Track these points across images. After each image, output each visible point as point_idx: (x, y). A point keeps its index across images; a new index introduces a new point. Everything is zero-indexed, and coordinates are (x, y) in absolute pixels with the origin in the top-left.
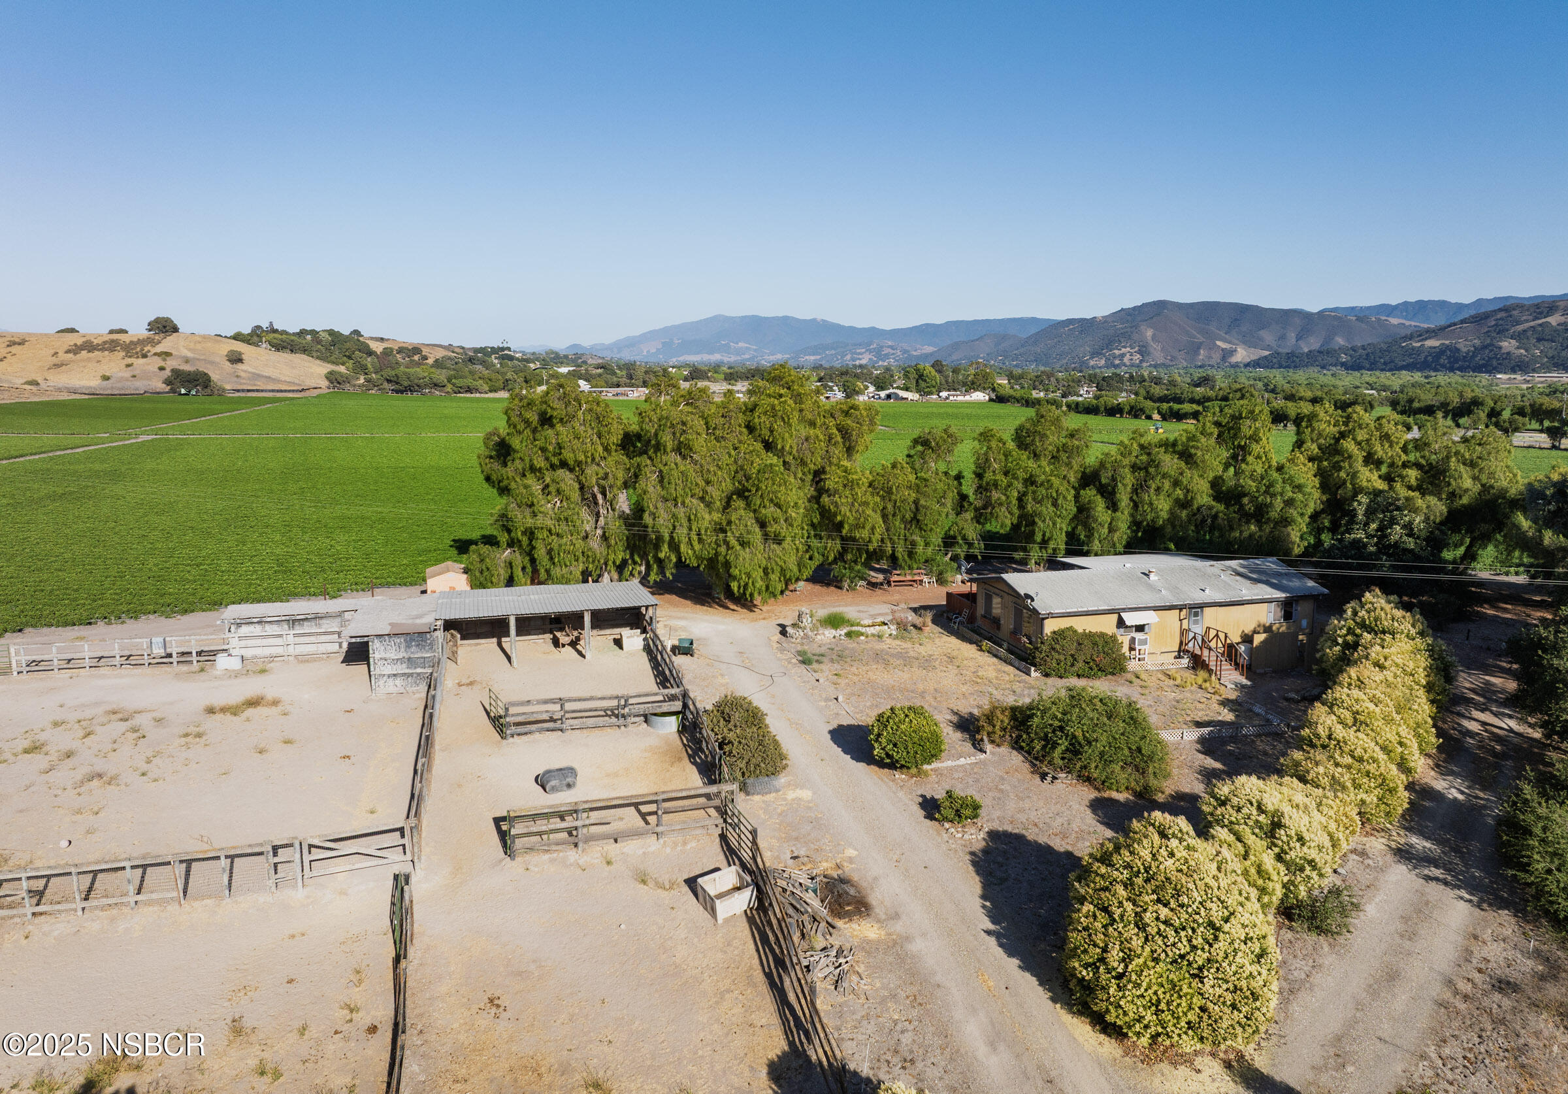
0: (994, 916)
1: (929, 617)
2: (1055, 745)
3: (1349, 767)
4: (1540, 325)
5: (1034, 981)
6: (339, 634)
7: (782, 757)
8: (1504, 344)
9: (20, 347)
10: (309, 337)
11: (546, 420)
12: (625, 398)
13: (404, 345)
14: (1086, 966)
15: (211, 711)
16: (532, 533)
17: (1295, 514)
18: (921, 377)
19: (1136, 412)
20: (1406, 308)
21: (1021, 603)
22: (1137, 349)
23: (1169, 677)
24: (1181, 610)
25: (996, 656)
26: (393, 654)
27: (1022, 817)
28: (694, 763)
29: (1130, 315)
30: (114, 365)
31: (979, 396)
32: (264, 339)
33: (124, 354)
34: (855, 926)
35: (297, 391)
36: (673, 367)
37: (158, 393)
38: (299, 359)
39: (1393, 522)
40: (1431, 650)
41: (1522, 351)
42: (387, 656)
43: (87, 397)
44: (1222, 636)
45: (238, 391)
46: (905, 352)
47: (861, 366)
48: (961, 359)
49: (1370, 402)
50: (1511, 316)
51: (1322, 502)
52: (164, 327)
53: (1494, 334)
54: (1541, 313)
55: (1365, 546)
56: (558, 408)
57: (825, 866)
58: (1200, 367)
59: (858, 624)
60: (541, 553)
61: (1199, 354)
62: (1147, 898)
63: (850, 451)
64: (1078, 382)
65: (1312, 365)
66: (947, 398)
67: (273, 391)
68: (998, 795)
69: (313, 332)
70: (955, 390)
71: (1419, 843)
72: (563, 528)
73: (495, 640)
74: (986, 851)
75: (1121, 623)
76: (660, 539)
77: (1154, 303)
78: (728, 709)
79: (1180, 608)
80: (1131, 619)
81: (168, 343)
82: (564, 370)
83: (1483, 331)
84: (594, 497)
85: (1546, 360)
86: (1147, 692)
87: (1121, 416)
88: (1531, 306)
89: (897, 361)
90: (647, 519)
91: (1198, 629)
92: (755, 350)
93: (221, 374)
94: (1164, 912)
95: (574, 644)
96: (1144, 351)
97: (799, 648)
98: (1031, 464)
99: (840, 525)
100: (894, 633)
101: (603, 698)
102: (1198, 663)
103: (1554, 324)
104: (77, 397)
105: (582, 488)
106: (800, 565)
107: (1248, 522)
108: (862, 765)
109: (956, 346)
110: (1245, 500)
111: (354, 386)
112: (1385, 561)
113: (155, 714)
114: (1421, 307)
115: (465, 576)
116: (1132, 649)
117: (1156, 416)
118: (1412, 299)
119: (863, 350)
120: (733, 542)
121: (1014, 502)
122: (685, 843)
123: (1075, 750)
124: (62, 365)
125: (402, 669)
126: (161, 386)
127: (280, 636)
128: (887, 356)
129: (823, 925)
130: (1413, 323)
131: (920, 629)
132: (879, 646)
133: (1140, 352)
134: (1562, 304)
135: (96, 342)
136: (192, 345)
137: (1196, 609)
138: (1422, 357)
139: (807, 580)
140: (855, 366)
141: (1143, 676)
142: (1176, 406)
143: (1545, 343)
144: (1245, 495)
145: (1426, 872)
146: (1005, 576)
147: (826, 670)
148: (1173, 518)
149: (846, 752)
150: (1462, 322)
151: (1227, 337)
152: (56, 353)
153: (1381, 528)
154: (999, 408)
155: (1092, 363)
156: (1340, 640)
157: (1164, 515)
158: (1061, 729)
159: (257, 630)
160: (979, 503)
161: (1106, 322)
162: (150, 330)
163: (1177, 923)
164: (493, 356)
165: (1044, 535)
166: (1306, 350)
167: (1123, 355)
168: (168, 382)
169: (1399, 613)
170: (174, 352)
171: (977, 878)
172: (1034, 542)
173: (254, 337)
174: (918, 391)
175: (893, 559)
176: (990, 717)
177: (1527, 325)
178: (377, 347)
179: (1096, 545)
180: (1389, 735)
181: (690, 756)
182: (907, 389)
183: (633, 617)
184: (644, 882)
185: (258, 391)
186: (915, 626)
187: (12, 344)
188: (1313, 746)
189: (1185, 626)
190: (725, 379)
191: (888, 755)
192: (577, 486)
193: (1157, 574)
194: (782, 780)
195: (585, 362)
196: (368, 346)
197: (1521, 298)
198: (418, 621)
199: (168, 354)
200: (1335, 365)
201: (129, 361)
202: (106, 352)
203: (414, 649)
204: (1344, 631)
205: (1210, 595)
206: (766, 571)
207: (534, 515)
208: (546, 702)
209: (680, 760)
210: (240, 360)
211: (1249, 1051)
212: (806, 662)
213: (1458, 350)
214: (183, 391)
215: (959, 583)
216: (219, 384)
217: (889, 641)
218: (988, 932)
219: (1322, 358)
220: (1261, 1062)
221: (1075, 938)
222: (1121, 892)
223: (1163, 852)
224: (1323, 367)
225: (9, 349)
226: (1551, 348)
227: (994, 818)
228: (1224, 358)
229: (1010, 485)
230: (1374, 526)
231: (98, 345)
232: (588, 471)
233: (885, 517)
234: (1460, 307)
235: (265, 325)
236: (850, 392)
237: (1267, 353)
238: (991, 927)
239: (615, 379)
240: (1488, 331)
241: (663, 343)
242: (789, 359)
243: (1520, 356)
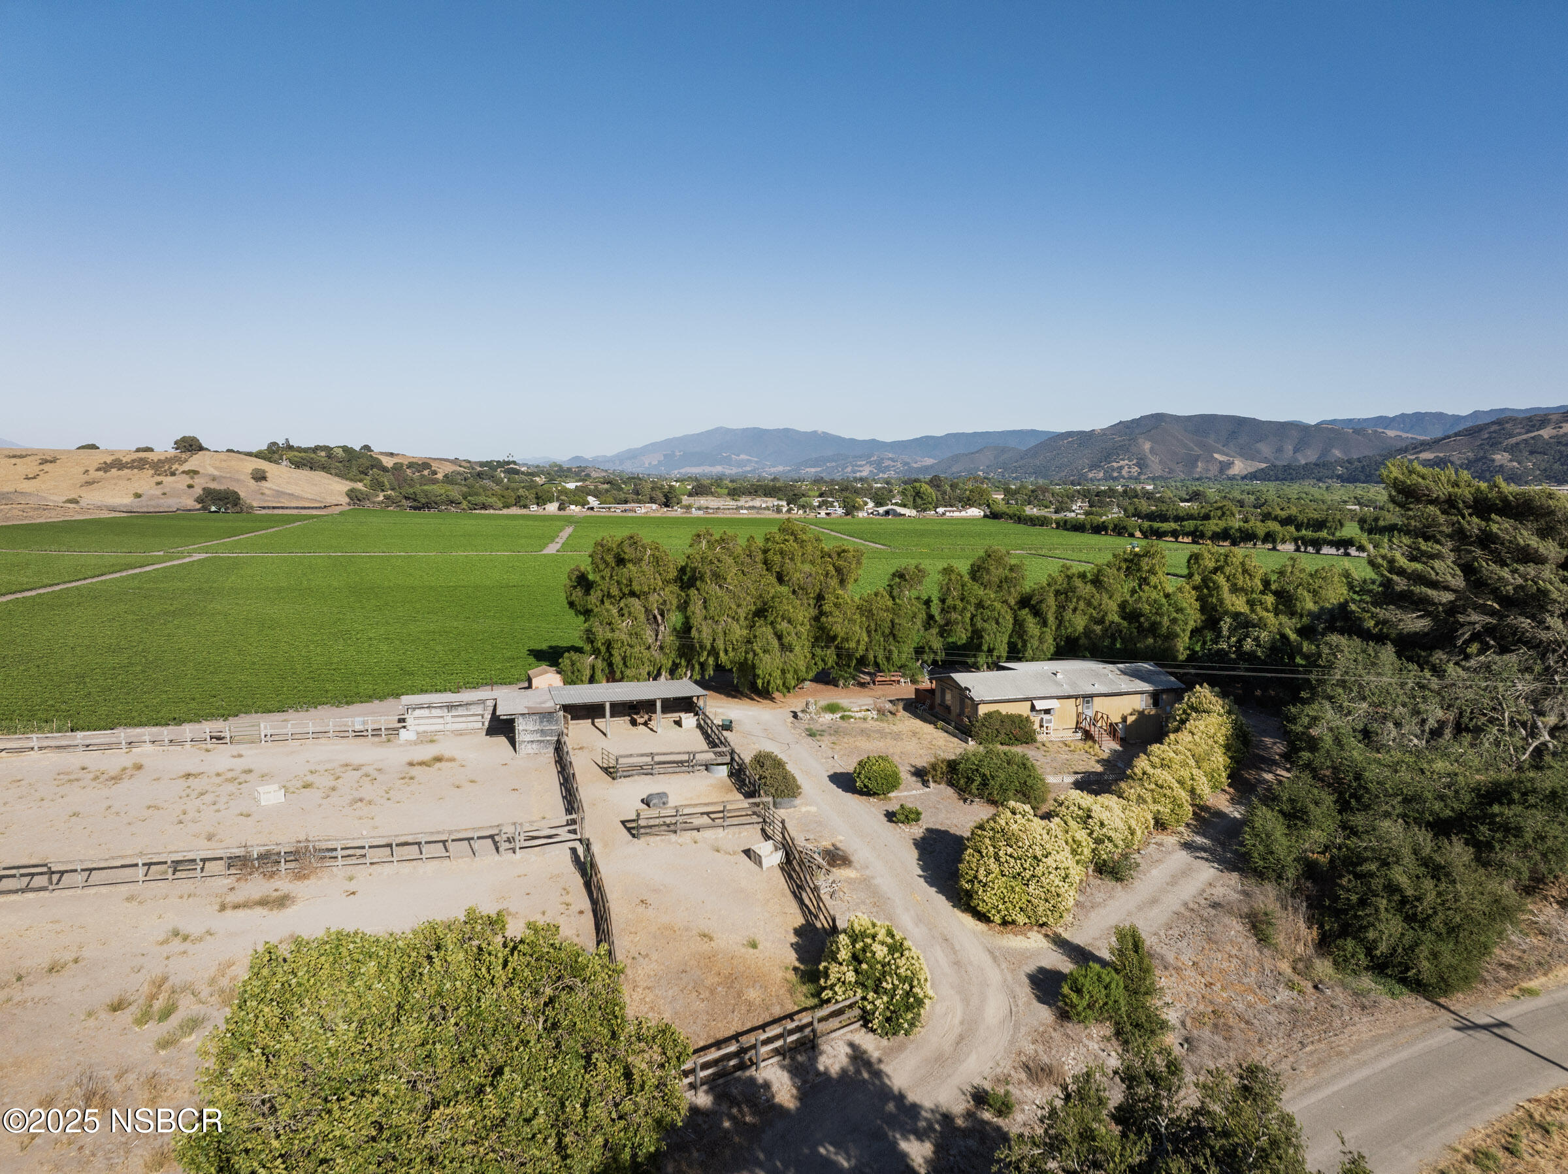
0: (923, 869)
1: (900, 707)
2: (973, 781)
3: (1152, 791)
4: (1533, 438)
5: (944, 898)
6: (483, 716)
7: (799, 787)
8: (1497, 457)
9: (52, 465)
10: (323, 454)
11: (621, 561)
12: (633, 514)
13: (414, 460)
14: (967, 882)
15: (411, 764)
16: (610, 644)
17: (1178, 630)
18: (918, 494)
19: (1119, 530)
20: (1402, 420)
21: (962, 693)
22: (1135, 462)
23: (1066, 745)
24: (1076, 698)
25: (946, 732)
26: (531, 727)
27: (948, 822)
28: (741, 793)
29: (1128, 427)
30: (144, 482)
31: (975, 512)
32: (284, 457)
33: (153, 472)
34: (842, 871)
35: (320, 508)
36: (676, 481)
37: (190, 510)
38: (319, 476)
39: (1247, 636)
40: (1235, 722)
41: (1515, 464)
42: (528, 728)
43: (125, 515)
44: (1105, 717)
45: (264, 508)
46: (906, 464)
47: (861, 480)
48: (961, 472)
49: (1339, 521)
50: (1504, 429)
51: (1202, 621)
52: (190, 446)
53: (1487, 447)
54: (1534, 426)
55: (1227, 653)
56: (629, 553)
57: (826, 844)
58: (1198, 479)
59: (849, 711)
60: (617, 660)
61: (1197, 467)
62: (1001, 844)
63: (842, 582)
64: (1072, 498)
65: (1308, 477)
66: (944, 514)
67: (297, 508)
68: (934, 810)
69: (327, 449)
70: (951, 506)
71: (1199, 840)
72: (634, 641)
73: (590, 721)
74: (923, 839)
75: (1033, 708)
76: (702, 647)
77: (1152, 416)
78: (761, 760)
79: (1076, 697)
80: (1040, 705)
81: (194, 462)
82: (571, 486)
83: (1477, 443)
84: (655, 617)
85: (1538, 472)
86: (1048, 754)
87: (1106, 534)
88: (1523, 419)
89: (898, 473)
90: (694, 633)
91: (1090, 713)
92: (757, 462)
93: (247, 491)
94: (1010, 850)
95: (646, 724)
96: (1142, 464)
97: (807, 726)
98: (981, 592)
99: (834, 638)
100: (875, 717)
101: (680, 753)
102: (1088, 736)
103: (1546, 437)
104: (113, 515)
105: (646, 610)
106: (808, 668)
107: (1146, 637)
108: (849, 795)
109: (955, 459)
110: (1142, 619)
111: (374, 503)
112: (1242, 665)
113: (375, 767)
114: (1418, 419)
115: (559, 676)
116: (1041, 726)
117: (1138, 534)
118: (1409, 411)
119: (864, 462)
120: (758, 651)
121: (968, 621)
122: (740, 833)
123: (984, 784)
124: (94, 482)
125: (537, 737)
126: (190, 503)
127: (442, 717)
128: (887, 468)
129: (824, 870)
130: (1410, 436)
131: (894, 714)
132: (865, 725)
133: (1138, 465)
134: (1554, 417)
135: (124, 460)
136: (218, 464)
137: (1088, 698)
139: (811, 681)
140: (856, 480)
141: (1048, 744)
142: (1156, 525)
143: (1538, 456)
144: (1143, 616)
145: (1198, 854)
146: (953, 675)
147: (826, 741)
148: (1087, 632)
149: (838, 787)
150: (1456, 435)
151: (1225, 449)
152: (87, 471)
153: (1239, 641)
154: (993, 525)
155: (1091, 475)
156: (1178, 718)
157: (1080, 629)
158: (977, 770)
159: (425, 712)
160: (942, 622)
161: (1104, 434)
162: (177, 449)
163: (1016, 855)
164: (499, 470)
165: (989, 647)
166: (1303, 462)
167: (1121, 468)
168: (199, 500)
169: (1214, 699)
170: (201, 471)
171: (916, 851)
172: (982, 651)
173: (273, 453)
174: (915, 507)
175: (877, 664)
176: (934, 767)
177: (1520, 438)
178: (388, 462)
179: (1030, 652)
180: (1185, 773)
181: (737, 789)
182: (905, 506)
183: (686, 705)
184: (718, 851)
185: (282, 508)
186: (891, 713)
187: (44, 462)
188: (1133, 779)
189: (1080, 710)
190: (729, 494)
191: (865, 786)
192: (643, 610)
193: (1063, 673)
194: (797, 801)
195: (588, 475)
196: (380, 461)
197: (1513, 410)
198: (543, 705)
199: (196, 472)
200: (1332, 478)
201: (159, 479)
202: (136, 471)
203: (545, 723)
204: (1181, 712)
205: (1099, 688)
206: (783, 672)
207: (613, 631)
208: (642, 755)
209: (731, 791)
210: (264, 478)
211: (1060, 930)
212: (812, 734)
214: (213, 509)
215: (926, 683)
216: (248, 501)
217: (871, 722)
218: (920, 876)
219: (1319, 471)
220: (1066, 935)
221: (962, 866)
222: (987, 841)
223: (1012, 821)
224: (1319, 480)
225: (42, 467)
226: (1543, 461)
227: (929, 821)
228: (1222, 471)
229: (964, 609)
230: (1233, 639)
231: (127, 463)
232: (651, 599)
233: (869, 632)
234: (1457, 419)
235: (281, 442)
236: (850, 509)
237: (1264, 465)
238: (921, 873)
239: (623, 495)
240: (1481, 445)
241: (665, 456)
242: (790, 471)
243: (1513, 469)
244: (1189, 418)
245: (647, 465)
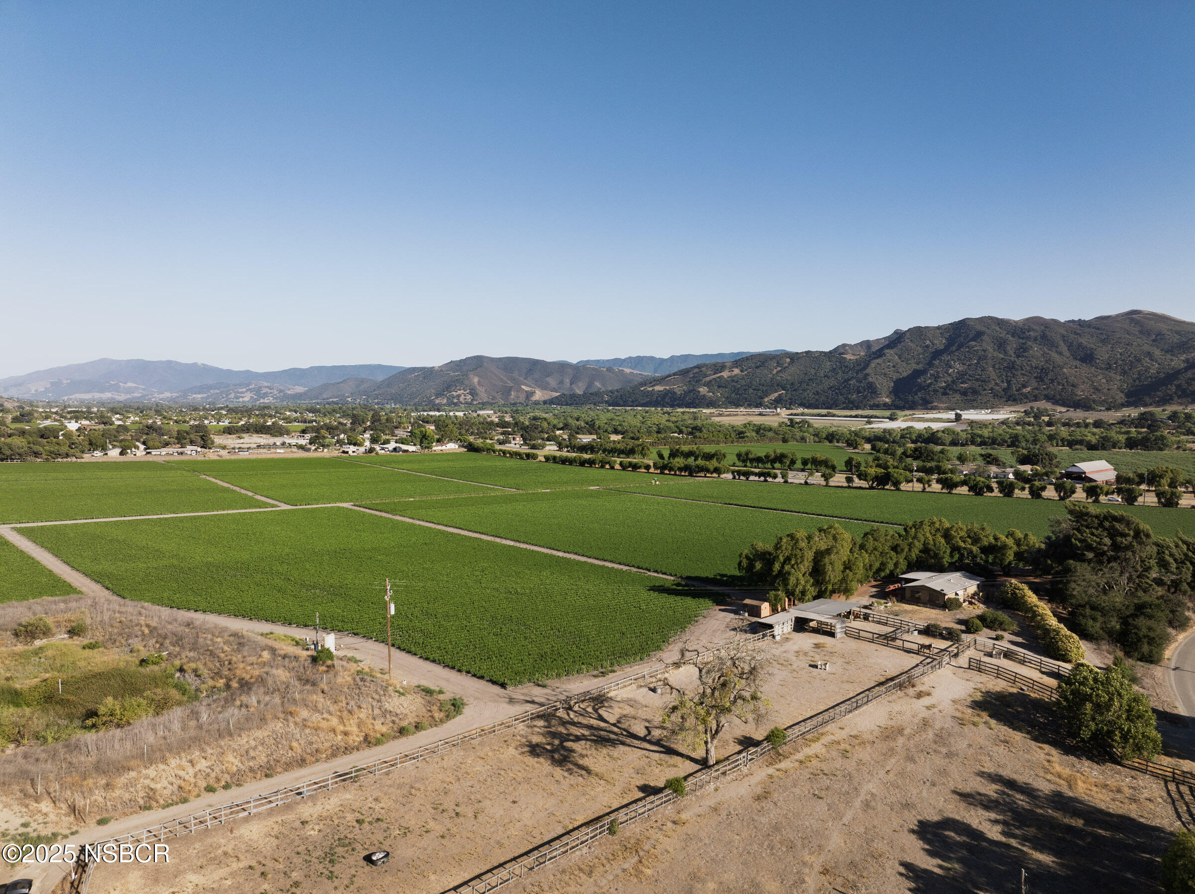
4: (719, 377)
8: (701, 390)
22: (468, 391)
29: (458, 366)
41: (711, 394)
46: (281, 391)
48: (330, 398)
54: (718, 370)
61: (511, 395)
65: (588, 403)
77: (474, 357)
83: (687, 380)
85: (724, 400)
89: (276, 398)
92: (144, 389)
96: (473, 393)
103: (726, 377)
109: (324, 387)
114: (640, 361)
118: (634, 355)
119: (244, 390)
128: (265, 395)
130: (643, 373)
133: (471, 393)
138: (655, 396)
143: (723, 389)
150: (674, 374)
151: (528, 382)
155: (437, 401)
161: (441, 370)
166: (580, 392)
167: (459, 396)
177: (711, 377)
200: (603, 403)
213: (675, 393)
219: (593, 398)
224: (596, 404)
226: (726, 392)
228: (527, 398)
234: (663, 361)
237: (556, 394)
240: (690, 381)
241: (52, 384)
242: (178, 397)
243: (710, 397)
244: (500, 359)
245: (33, 392)
